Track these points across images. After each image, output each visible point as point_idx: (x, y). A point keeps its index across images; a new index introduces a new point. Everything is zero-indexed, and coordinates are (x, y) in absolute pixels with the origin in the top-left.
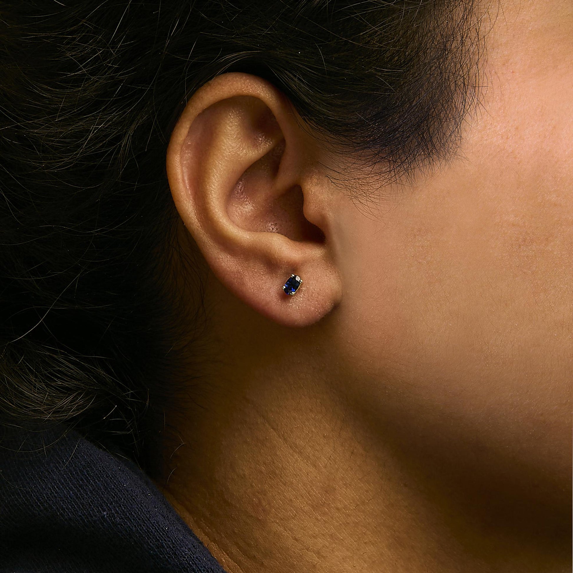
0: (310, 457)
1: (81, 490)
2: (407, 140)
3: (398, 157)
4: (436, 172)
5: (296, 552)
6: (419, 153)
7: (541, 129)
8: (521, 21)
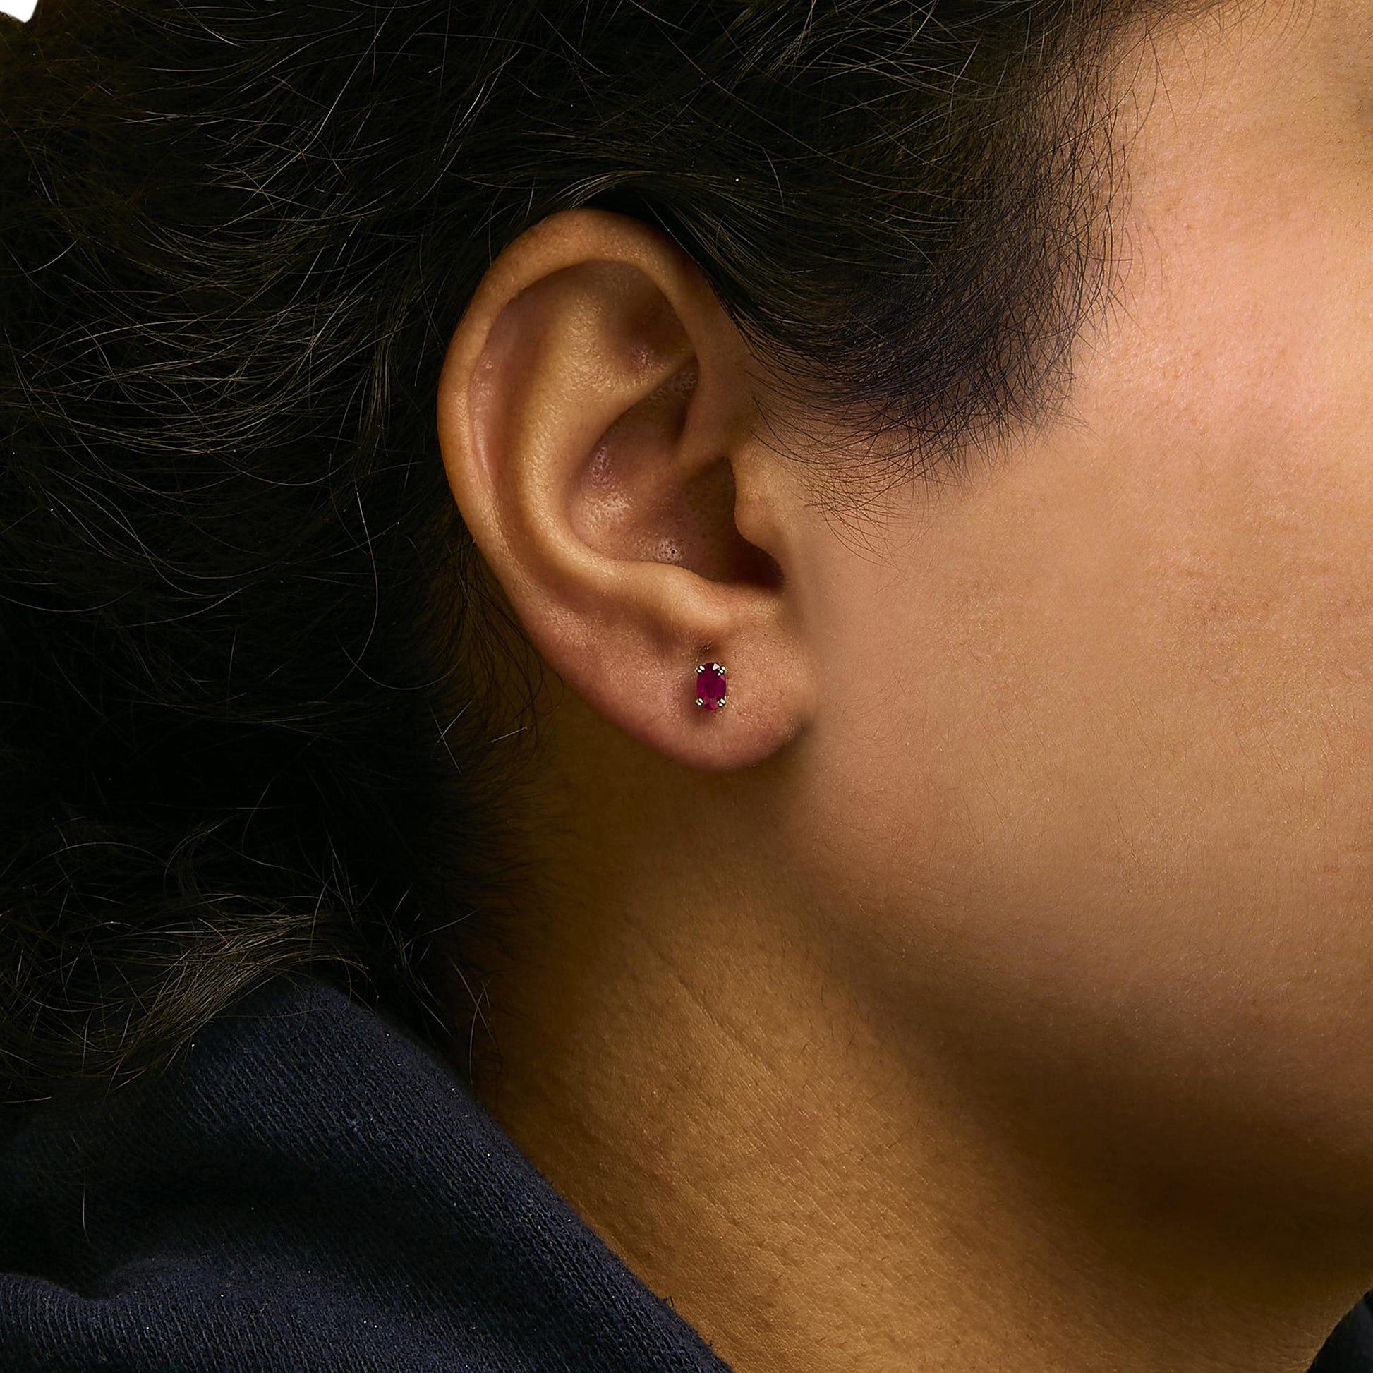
0: (759, 1047)
1: (302, 1075)
2: (949, 380)
3: (928, 419)
4: (1015, 454)
5: (735, 1248)
6: (977, 411)
7: (1252, 357)
8: (1206, 111)
